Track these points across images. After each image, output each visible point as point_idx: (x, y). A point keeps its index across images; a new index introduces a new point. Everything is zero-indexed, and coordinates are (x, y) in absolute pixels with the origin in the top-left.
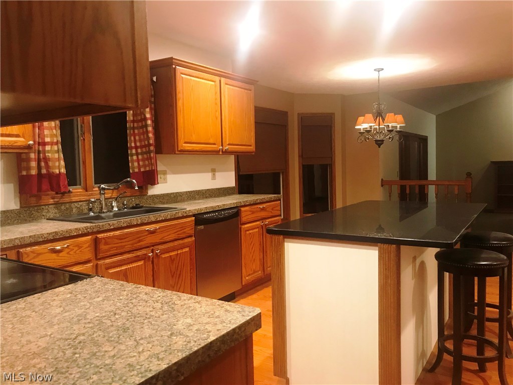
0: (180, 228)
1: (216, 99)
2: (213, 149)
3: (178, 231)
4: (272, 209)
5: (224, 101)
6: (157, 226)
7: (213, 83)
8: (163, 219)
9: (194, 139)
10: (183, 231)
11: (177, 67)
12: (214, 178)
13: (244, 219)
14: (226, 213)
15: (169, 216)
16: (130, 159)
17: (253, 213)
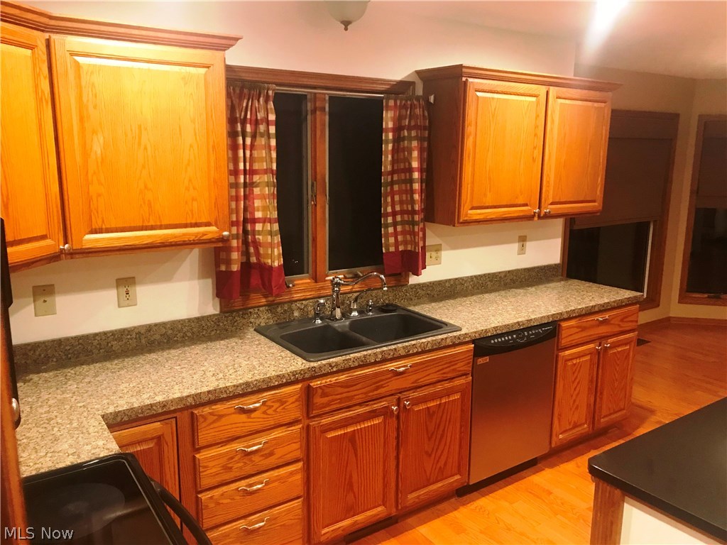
0: (446, 363)
1: (536, 127)
2: (521, 214)
3: (443, 369)
4: (622, 320)
5: (552, 129)
6: (408, 362)
7: (534, 99)
8: (420, 350)
9: (488, 202)
10: (452, 368)
11: (470, 80)
12: (522, 250)
13: (564, 342)
14: (533, 334)
15: (429, 345)
16: (383, 232)
17: (583, 329)
